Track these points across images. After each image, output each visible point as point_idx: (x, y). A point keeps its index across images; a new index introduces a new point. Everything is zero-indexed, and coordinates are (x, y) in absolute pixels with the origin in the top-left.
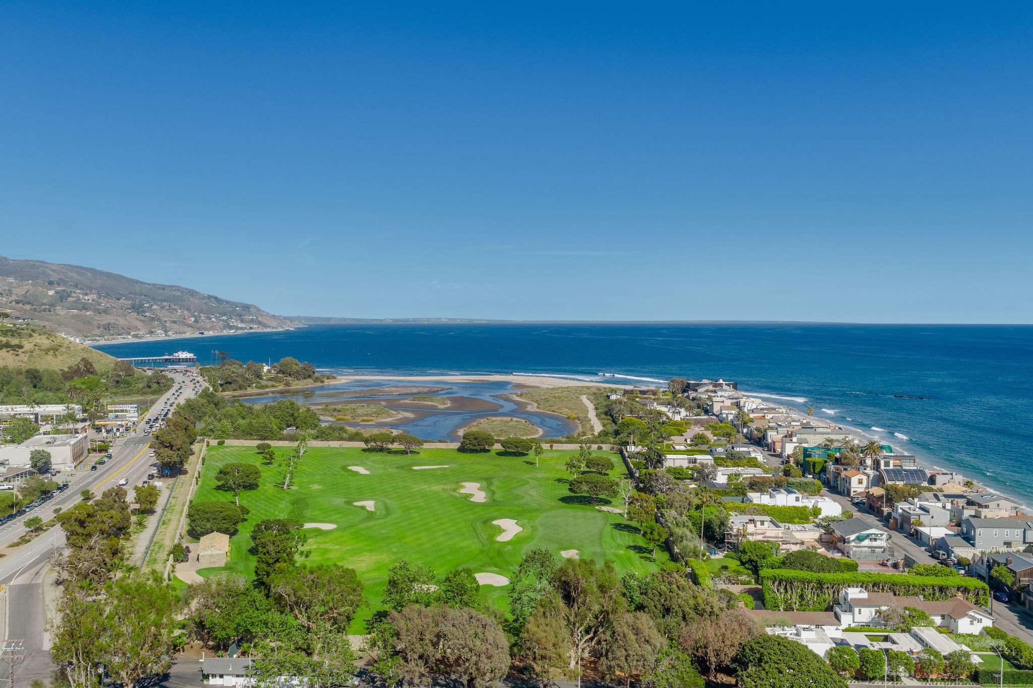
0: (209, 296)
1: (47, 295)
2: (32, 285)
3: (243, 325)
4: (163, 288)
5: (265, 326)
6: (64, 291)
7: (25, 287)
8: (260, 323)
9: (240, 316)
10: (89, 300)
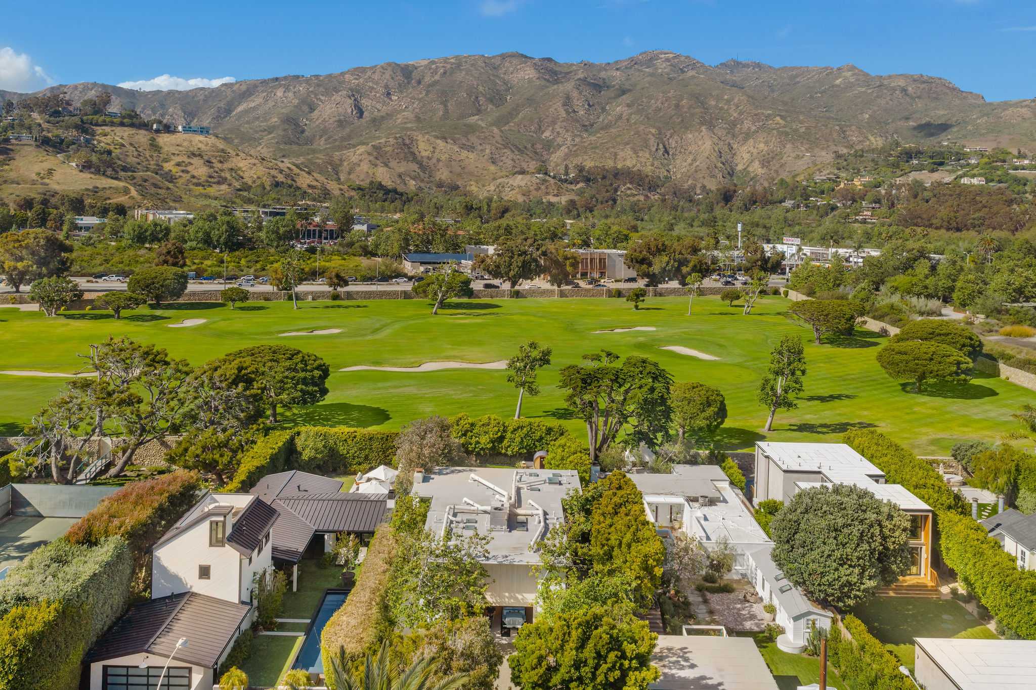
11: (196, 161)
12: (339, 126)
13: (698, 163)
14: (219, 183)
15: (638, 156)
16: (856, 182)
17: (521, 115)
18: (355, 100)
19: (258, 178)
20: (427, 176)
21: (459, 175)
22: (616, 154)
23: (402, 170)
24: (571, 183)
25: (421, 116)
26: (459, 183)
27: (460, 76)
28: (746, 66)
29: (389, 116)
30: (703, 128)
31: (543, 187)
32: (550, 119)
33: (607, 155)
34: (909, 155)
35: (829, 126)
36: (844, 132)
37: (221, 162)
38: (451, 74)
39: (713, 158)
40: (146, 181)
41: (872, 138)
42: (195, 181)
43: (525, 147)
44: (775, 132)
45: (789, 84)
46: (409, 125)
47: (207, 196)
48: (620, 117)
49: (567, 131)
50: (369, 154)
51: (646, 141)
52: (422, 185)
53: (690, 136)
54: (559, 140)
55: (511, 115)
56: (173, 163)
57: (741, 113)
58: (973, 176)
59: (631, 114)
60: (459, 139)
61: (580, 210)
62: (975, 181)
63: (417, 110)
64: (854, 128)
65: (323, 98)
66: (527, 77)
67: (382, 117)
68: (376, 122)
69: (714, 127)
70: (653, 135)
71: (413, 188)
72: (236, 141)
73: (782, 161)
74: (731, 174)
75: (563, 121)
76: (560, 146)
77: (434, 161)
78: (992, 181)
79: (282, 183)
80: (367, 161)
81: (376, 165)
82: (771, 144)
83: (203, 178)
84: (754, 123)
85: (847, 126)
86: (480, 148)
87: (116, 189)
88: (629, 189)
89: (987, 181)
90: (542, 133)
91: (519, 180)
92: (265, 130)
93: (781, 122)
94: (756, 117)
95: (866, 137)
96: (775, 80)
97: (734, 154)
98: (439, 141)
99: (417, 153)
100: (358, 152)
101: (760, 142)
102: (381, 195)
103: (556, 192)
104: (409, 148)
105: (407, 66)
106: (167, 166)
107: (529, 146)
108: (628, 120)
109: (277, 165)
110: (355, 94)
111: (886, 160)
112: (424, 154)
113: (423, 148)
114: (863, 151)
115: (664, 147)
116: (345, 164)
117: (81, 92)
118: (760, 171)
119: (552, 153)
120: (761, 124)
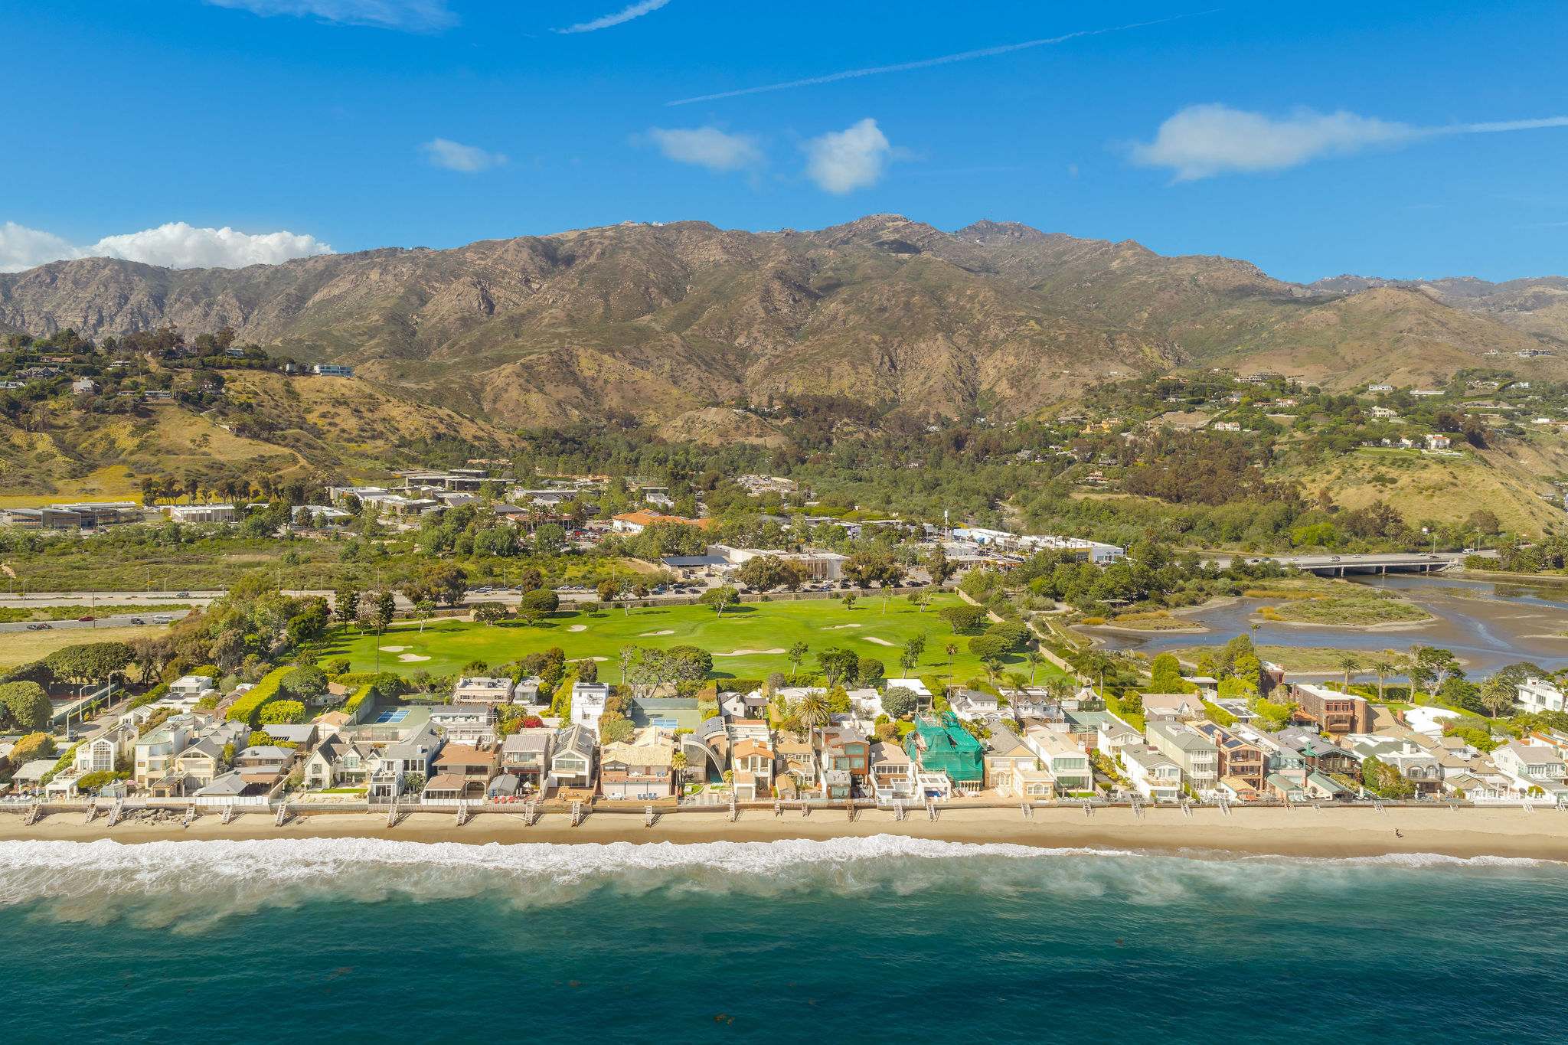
11: (343, 411)
12: (463, 326)
13: (931, 383)
14: (373, 438)
15: (857, 373)
16: (1105, 425)
17: (706, 315)
18: (482, 289)
19: (416, 429)
20: (593, 402)
21: (634, 401)
22: (829, 370)
23: (561, 396)
24: (777, 418)
25: (574, 314)
26: (634, 412)
27: (623, 258)
28: (1002, 230)
29: (531, 313)
30: (939, 336)
31: (743, 426)
32: (744, 321)
33: (819, 370)
34: (1166, 390)
35: (1096, 333)
36: (1112, 341)
37: (371, 411)
38: (611, 256)
39: (951, 376)
40: (298, 440)
41: (1147, 349)
42: (345, 435)
43: (714, 359)
44: (1027, 340)
45: (1054, 265)
46: (561, 330)
47: (364, 456)
48: (834, 318)
49: (767, 336)
50: (519, 376)
51: (867, 352)
52: (588, 415)
53: (923, 346)
54: (757, 349)
55: (694, 314)
56: (316, 414)
57: (986, 315)
58: (1229, 420)
59: (848, 314)
60: (629, 351)
61: (791, 461)
62: (1229, 427)
63: (569, 306)
64: (1125, 335)
65: (437, 285)
66: (712, 259)
67: (523, 316)
68: (516, 323)
69: (954, 333)
70: (877, 344)
71: (576, 419)
72: (329, 350)
73: (1035, 381)
74: (973, 396)
75: (761, 323)
76: (758, 357)
77: (600, 382)
78: (1247, 427)
79: (444, 434)
80: (516, 385)
81: (528, 391)
82: (1023, 357)
83: (355, 433)
84: (1002, 328)
85: (1117, 333)
86: (657, 362)
87: (283, 457)
88: (847, 424)
89: (1242, 427)
90: (736, 338)
91: (713, 415)
92: (365, 333)
93: (1037, 327)
94: (1006, 321)
95: (1139, 348)
96: (1036, 258)
97: (977, 370)
98: (606, 357)
99: (578, 373)
100: (504, 373)
101: (1009, 354)
102: (557, 445)
103: (759, 431)
104: (568, 366)
105: (550, 241)
106: (312, 418)
107: (718, 357)
108: (844, 322)
109: (435, 412)
110: (483, 280)
111: (1140, 397)
112: (587, 373)
113: (586, 366)
114: (1116, 386)
115: (891, 360)
116: (488, 389)
117: (89, 272)
118: (1009, 393)
119: (748, 366)
120: (1011, 329)
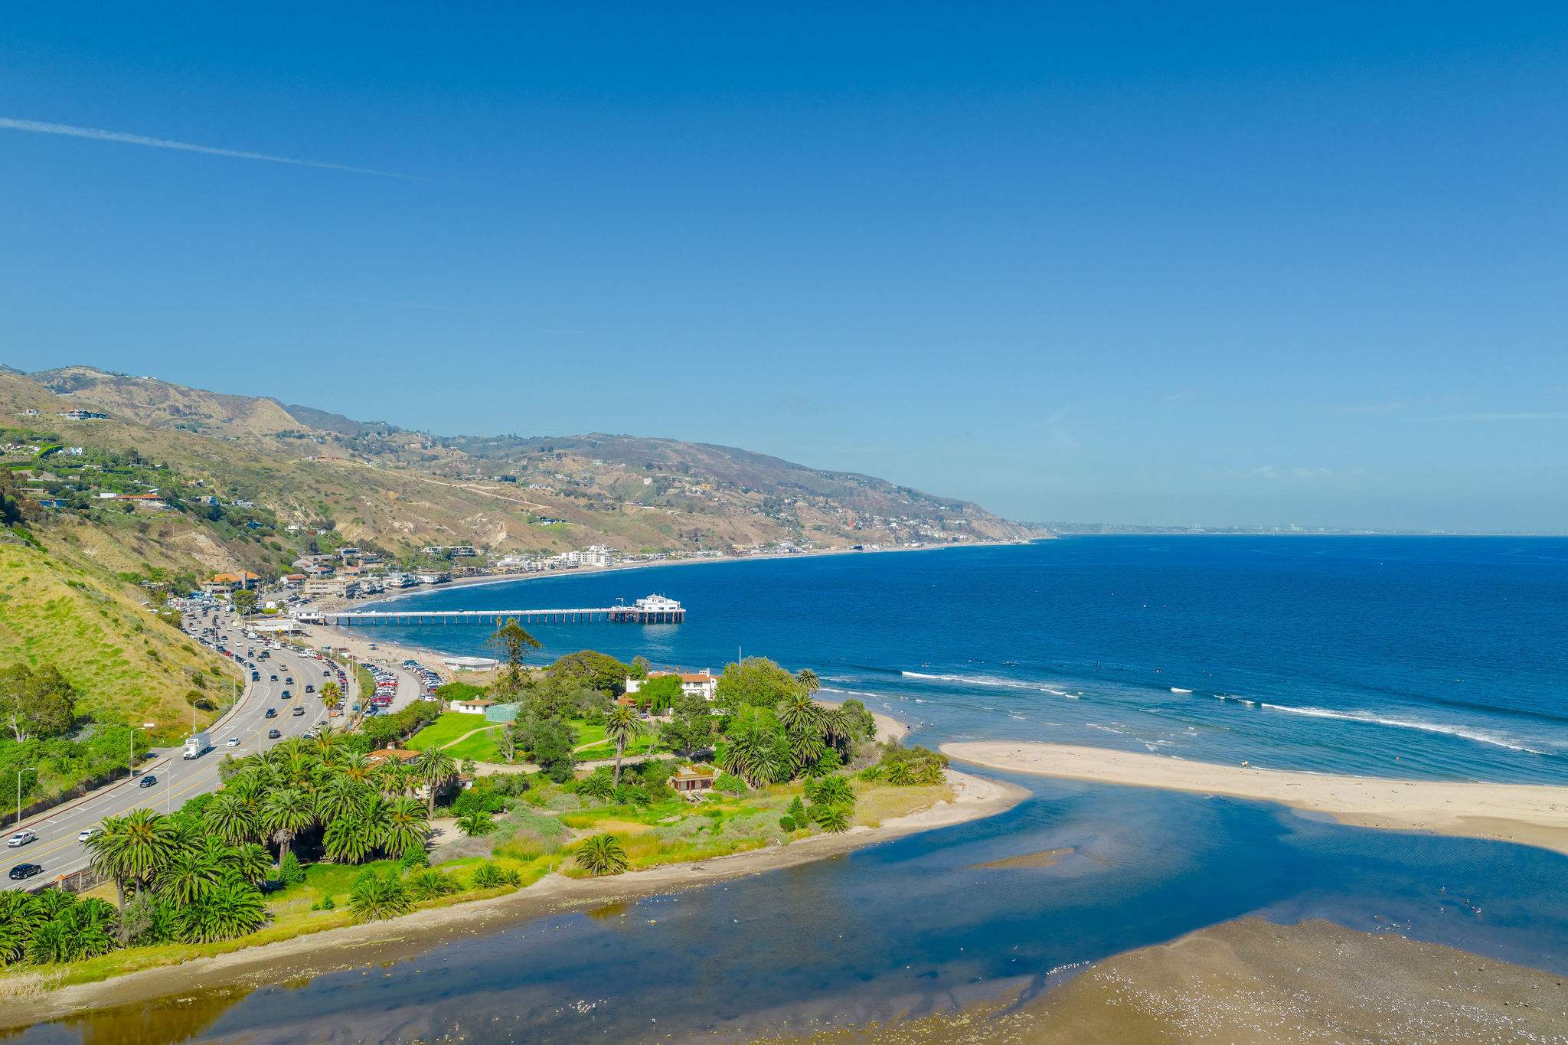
0: (899, 487)
1: (641, 485)
2: (625, 470)
3: (942, 535)
4: (831, 475)
5: (980, 536)
6: (665, 478)
7: (616, 473)
8: (972, 531)
9: (941, 519)
10: (696, 491)
